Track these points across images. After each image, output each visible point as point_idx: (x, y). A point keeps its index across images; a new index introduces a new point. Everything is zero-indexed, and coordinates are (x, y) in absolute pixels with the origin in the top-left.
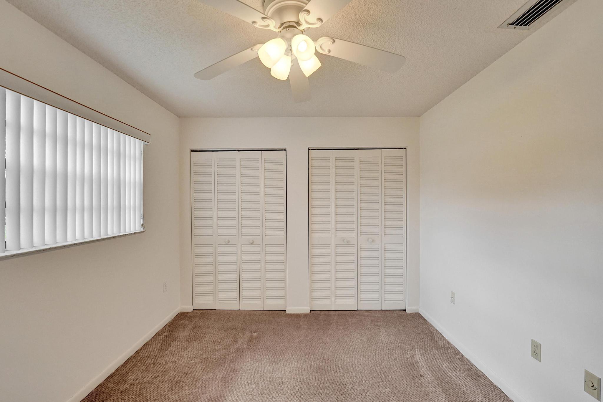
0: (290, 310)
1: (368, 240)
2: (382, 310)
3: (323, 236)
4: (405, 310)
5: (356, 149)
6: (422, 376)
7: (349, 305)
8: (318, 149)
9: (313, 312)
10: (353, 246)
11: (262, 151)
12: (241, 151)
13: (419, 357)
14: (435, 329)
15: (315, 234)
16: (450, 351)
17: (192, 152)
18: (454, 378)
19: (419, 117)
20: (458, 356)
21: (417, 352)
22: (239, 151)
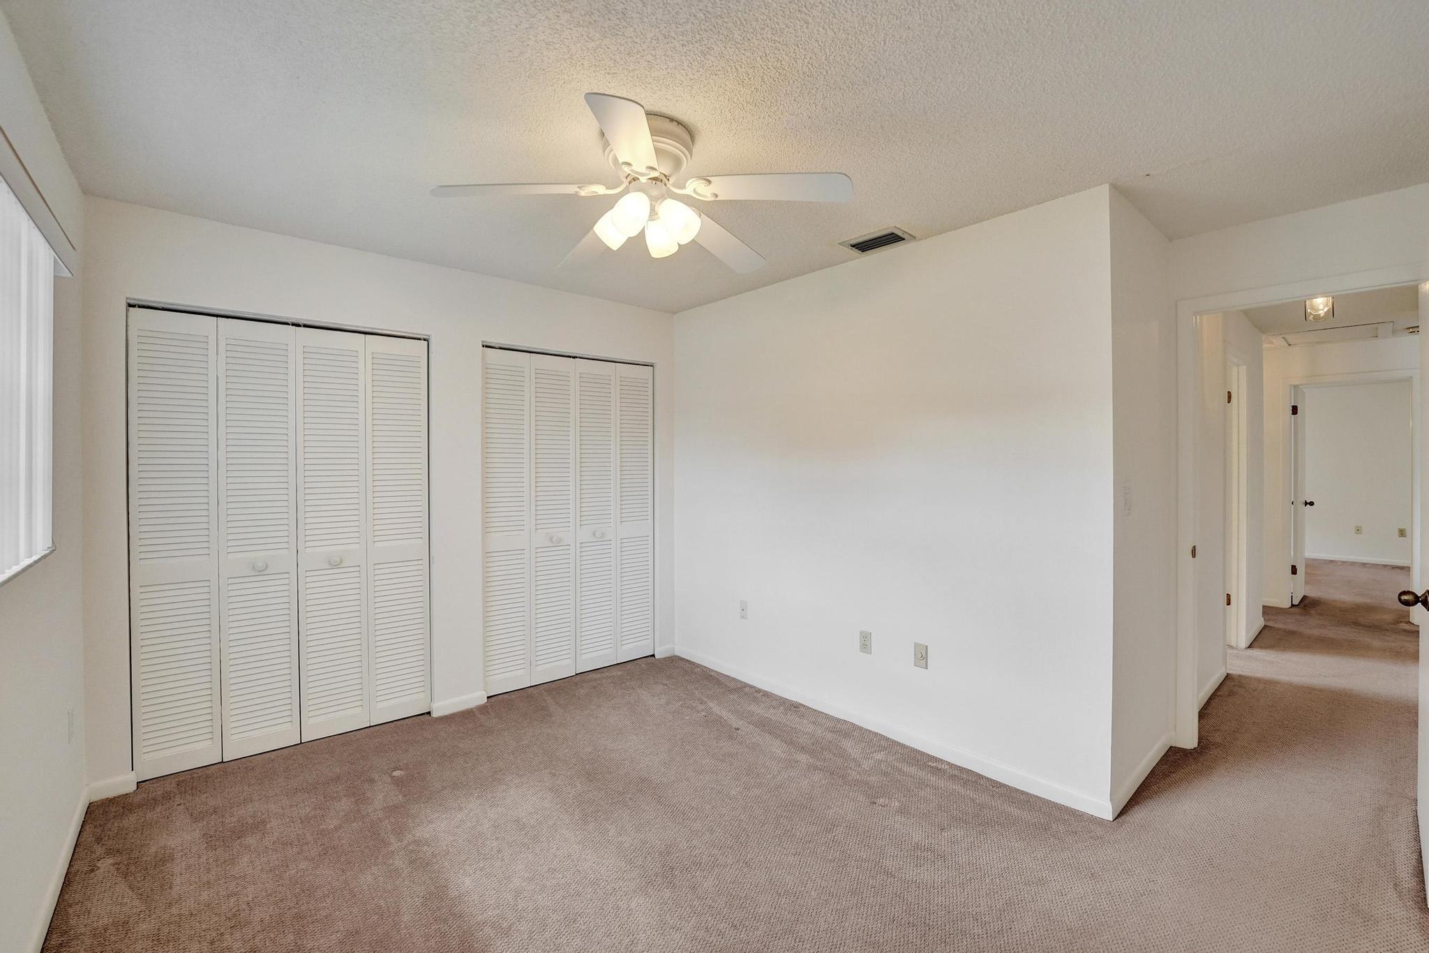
0: (442, 707)
1: (594, 534)
2: (618, 664)
3: (510, 533)
4: (653, 656)
5: (574, 357)
6: (738, 729)
7: (563, 668)
8: (500, 348)
9: (493, 700)
10: (568, 547)
11: (367, 336)
12: (305, 326)
13: (716, 709)
14: (713, 671)
15: (493, 530)
16: (747, 690)
17: (131, 309)
18: (773, 718)
19: (674, 313)
20: (761, 694)
21: (711, 705)
22: (298, 325)
